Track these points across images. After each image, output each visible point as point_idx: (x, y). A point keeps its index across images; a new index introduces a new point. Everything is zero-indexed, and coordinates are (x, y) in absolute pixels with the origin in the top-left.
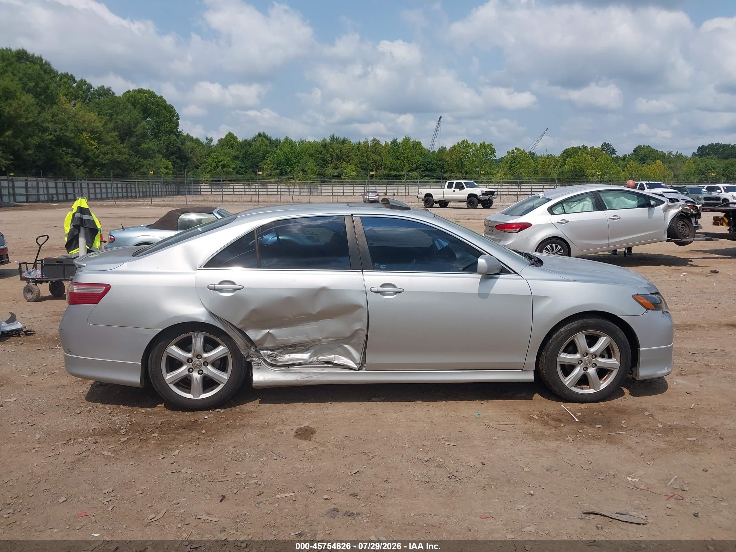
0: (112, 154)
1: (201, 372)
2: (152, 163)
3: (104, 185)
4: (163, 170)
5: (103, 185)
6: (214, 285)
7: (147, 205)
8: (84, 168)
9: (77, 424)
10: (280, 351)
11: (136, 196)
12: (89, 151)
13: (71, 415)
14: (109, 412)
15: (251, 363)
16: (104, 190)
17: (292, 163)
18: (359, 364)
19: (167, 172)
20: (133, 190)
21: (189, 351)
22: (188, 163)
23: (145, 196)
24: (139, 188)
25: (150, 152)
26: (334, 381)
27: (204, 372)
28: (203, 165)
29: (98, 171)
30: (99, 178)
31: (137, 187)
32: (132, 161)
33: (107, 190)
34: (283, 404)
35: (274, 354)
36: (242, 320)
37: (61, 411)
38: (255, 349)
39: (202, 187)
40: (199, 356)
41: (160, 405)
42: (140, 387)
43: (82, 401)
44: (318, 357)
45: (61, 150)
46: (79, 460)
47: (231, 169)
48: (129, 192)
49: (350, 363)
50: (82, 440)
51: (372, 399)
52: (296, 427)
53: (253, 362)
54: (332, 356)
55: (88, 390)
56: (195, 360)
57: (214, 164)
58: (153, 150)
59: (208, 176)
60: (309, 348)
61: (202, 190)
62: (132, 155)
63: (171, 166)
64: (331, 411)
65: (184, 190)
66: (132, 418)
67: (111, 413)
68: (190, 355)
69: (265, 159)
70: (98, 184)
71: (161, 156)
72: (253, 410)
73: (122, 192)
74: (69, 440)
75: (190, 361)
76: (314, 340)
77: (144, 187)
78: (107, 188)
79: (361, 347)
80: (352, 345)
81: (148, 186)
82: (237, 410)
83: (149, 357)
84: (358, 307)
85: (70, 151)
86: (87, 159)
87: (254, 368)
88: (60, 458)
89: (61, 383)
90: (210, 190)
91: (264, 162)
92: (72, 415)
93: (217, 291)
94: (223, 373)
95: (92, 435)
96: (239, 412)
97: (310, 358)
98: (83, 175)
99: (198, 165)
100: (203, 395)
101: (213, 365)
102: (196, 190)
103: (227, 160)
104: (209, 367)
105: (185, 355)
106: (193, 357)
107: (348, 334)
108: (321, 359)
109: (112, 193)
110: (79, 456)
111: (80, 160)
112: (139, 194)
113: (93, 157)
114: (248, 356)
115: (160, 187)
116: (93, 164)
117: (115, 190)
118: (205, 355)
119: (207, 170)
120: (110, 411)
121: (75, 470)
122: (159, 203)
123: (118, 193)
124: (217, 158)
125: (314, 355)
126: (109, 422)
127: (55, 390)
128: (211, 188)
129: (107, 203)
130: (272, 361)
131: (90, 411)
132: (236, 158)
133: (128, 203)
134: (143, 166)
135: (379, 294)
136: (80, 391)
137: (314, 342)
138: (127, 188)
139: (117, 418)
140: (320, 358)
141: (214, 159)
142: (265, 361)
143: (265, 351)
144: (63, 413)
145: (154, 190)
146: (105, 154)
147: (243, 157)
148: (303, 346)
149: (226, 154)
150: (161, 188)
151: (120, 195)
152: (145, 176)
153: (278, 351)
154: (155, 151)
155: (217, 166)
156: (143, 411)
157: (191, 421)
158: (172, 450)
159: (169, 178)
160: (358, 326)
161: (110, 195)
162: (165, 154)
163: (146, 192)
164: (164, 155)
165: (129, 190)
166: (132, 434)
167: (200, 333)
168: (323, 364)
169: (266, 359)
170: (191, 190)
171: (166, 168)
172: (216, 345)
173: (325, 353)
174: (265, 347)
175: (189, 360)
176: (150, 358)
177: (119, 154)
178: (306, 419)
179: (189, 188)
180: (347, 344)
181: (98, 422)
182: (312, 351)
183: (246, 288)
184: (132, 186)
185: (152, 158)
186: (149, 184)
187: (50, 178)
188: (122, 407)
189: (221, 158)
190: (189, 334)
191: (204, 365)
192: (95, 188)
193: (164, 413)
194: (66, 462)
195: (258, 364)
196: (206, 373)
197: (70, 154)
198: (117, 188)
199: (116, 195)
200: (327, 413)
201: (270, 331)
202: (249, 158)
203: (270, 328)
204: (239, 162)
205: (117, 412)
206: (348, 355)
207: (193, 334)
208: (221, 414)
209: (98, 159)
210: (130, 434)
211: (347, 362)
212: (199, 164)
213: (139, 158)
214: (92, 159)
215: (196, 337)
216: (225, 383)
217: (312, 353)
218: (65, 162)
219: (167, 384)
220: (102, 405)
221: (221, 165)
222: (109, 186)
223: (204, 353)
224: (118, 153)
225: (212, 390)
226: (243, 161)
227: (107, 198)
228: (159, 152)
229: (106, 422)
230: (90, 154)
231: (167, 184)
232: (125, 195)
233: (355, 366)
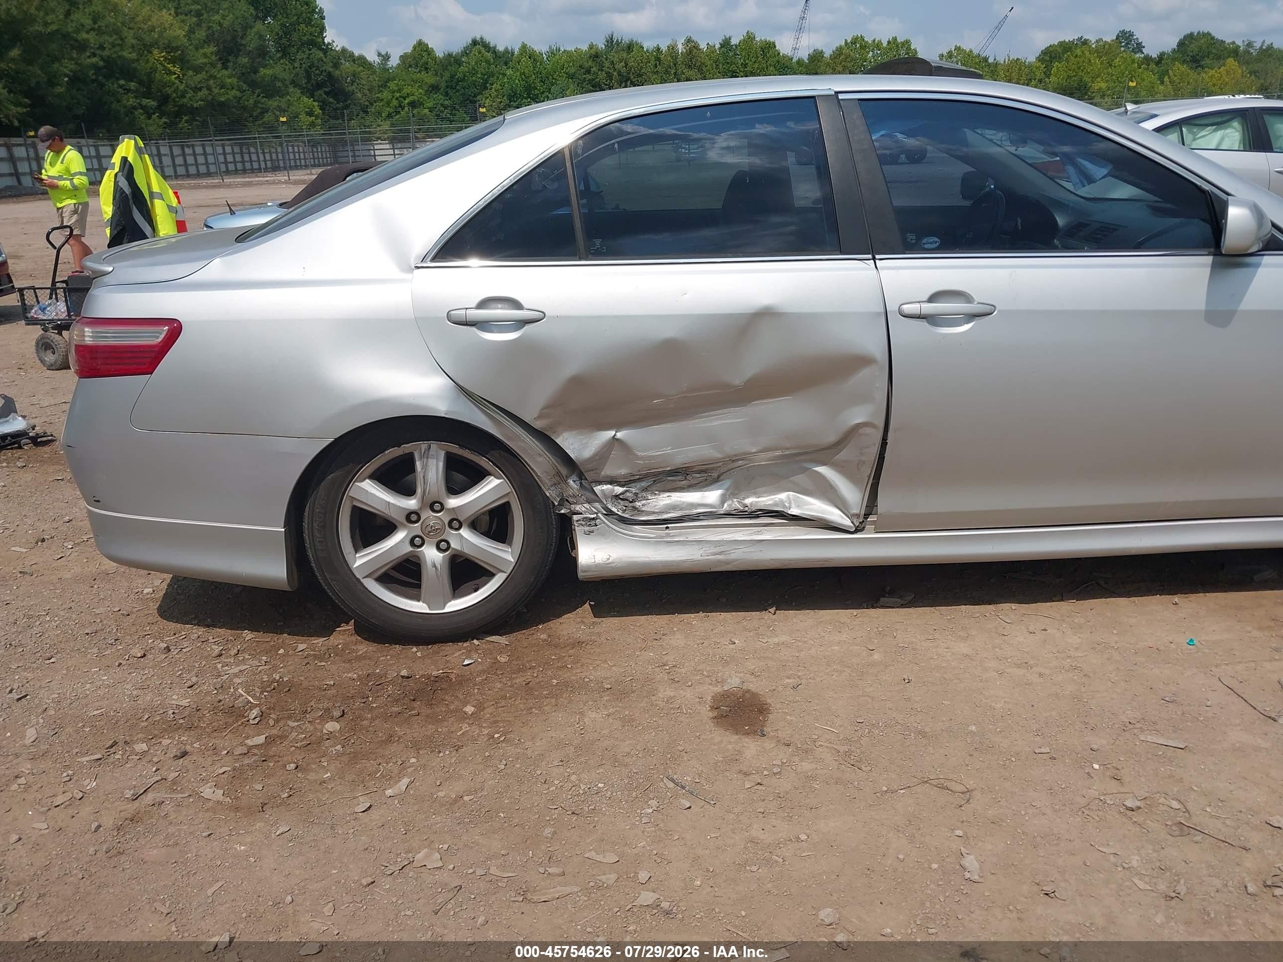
0: (209, 89)
1: (443, 545)
2: (283, 105)
3: (201, 148)
4: (303, 117)
5: (199, 150)
6: (463, 312)
7: (280, 182)
8: (161, 118)
9: (135, 693)
10: (644, 484)
11: (260, 169)
12: (165, 85)
13: (120, 664)
14: (216, 652)
15: (570, 519)
16: (201, 159)
17: (536, 92)
18: (858, 516)
19: (313, 122)
20: (254, 157)
21: (409, 492)
22: (349, 102)
23: (275, 169)
24: (264, 153)
25: (278, 84)
26: (790, 560)
27: (453, 545)
28: (375, 104)
29: (187, 122)
30: (190, 135)
31: (260, 151)
32: (246, 103)
33: (206, 159)
34: (655, 618)
35: (628, 494)
36: (546, 407)
37: (95, 650)
38: (578, 482)
39: (376, 147)
40: (436, 505)
41: (344, 627)
42: (287, 588)
43: (150, 619)
44: (744, 499)
45: (116, 85)
46: (133, 819)
47: (426, 111)
48: (247, 162)
49: (832, 514)
50: (144, 746)
51: (882, 599)
52: (710, 690)
53: (575, 517)
54: (783, 496)
55: (165, 586)
56: (427, 514)
57: (395, 103)
58: (283, 81)
59: (386, 126)
60: (719, 477)
61: (377, 153)
62: (244, 91)
63: (318, 111)
64: (784, 638)
65: (345, 154)
66: (275, 668)
67: (220, 655)
68: (412, 503)
69: (486, 88)
70: (188, 146)
71: (299, 91)
72: (584, 638)
73: (235, 162)
74: (111, 746)
75: (414, 517)
76: (736, 455)
77: (273, 150)
78: (205, 154)
79: (868, 470)
80: (841, 468)
81: (279, 150)
82: (544, 636)
83: (304, 511)
84: (863, 361)
85: (133, 85)
86: (164, 100)
87: (579, 531)
88: (86, 810)
89: (103, 568)
90: (391, 152)
91: (486, 93)
92: (124, 663)
93: (474, 329)
94: (500, 546)
95: (172, 728)
96: (549, 644)
97: (723, 502)
98: (160, 131)
99: (367, 106)
100: (453, 602)
101: (474, 525)
102: (367, 153)
103: (417, 93)
104: (465, 532)
105: (399, 504)
106: (421, 509)
107: (832, 438)
108: (751, 504)
109: (215, 163)
110: (136, 803)
111: (153, 103)
112: (266, 164)
113: (175, 95)
114: (563, 501)
115: (301, 150)
116: (176, 109)
117: (221, 158)
118: (453, 502)
119: (383, 115)
120: (217, 649)
121: (123, 858)
122: (302, 177)
123: (226, 163)
124: (399, 91)
125: (732, 493)
126: (215, 684)
127: (87, 588)
128: (393, 149)
129: (209, 182)
130: (624, 511)
131: (168, 649)
132: (434, 88)
133: (247, 180)
134: (267, 112)
135: (924, 324)
136: (146, 591)
137: (733, 461)
138: (242, 153)
139: (236, 670)
140: (748, 501)
141: (394, 92)
142: (609, 513)
143: (605, 487)
144: (101, 656)
145: (292, 156)
146: (197, 89)
147: (447, 87)
148: (705, 471)
149: (415, 82)
150: (304, 152)
151: (231, 167)
152: (271, 128)
153: (639, 485)
154: (288, 82)
155: (400, 106)
156: (301, 647)
157: (428, 677)
158: (391, 779)
159: (318, 132)
160: (858, 415)
161: (213, 169)
162: (306, 88)
163: (278, 160)
164: (304, 88)
165: (246, 158)
166: (277, 721)
167: (434, 445)
168: (758, 517)
169: (610, 507)
170: (357, 153)
171: (310, 114)
172: (477, 476)
173: (763, 489)
174: (607, 477)
175: (411, 517)
176: (306, 514)
177: (221, 89)
178: (727, 663)
179: (353, 151)
180: (824, 465)
181: (189, 683)
182: (727, 483)
183: (553, 317)
184: (252, 150)
185: (281, 97)
186: (281, 144)
187: (102, 139)
188: (248, 635)
189: (406, 91)
190: (406, 448)
191: (451, 527)
192: (184, 155)
193: (357, 651)
194: (99, 826)
195: (591, 522)
196: (459, 548)
197: (134, 92)
198: (224, 154)
199: (223, 168)
200: (778, 644)
201: (619, 435)
202: (458, 87)
203: (618, 427)
204: (440, 96)
205: (235, 651)
206: (828, 493)
207: (417, 448)
208: (502, 650)
209: (185, 100)
210: (271, 722)
211: (823, 512)
212: (366, 103)
213: (258, 96)
214: (174, 100)
215: (426, 455)
216: (509, 572)
217: (727, 490)
218: (125, 107)
219: (358, 580)
220: (198, 631)
221: (409, 104)
222: (209, 150)
223: (449, 498)
224: (218, 87)
225: (476, 590)
226: (447, 94)
227: (209, 174)
228: (293, 82)
229: (208, 685)
230: (169, 90)
231: (314, 144)
232: (240, 166)
233: (846, 522)
